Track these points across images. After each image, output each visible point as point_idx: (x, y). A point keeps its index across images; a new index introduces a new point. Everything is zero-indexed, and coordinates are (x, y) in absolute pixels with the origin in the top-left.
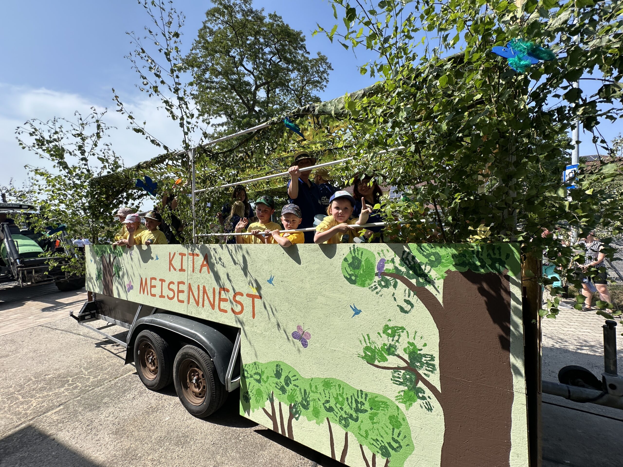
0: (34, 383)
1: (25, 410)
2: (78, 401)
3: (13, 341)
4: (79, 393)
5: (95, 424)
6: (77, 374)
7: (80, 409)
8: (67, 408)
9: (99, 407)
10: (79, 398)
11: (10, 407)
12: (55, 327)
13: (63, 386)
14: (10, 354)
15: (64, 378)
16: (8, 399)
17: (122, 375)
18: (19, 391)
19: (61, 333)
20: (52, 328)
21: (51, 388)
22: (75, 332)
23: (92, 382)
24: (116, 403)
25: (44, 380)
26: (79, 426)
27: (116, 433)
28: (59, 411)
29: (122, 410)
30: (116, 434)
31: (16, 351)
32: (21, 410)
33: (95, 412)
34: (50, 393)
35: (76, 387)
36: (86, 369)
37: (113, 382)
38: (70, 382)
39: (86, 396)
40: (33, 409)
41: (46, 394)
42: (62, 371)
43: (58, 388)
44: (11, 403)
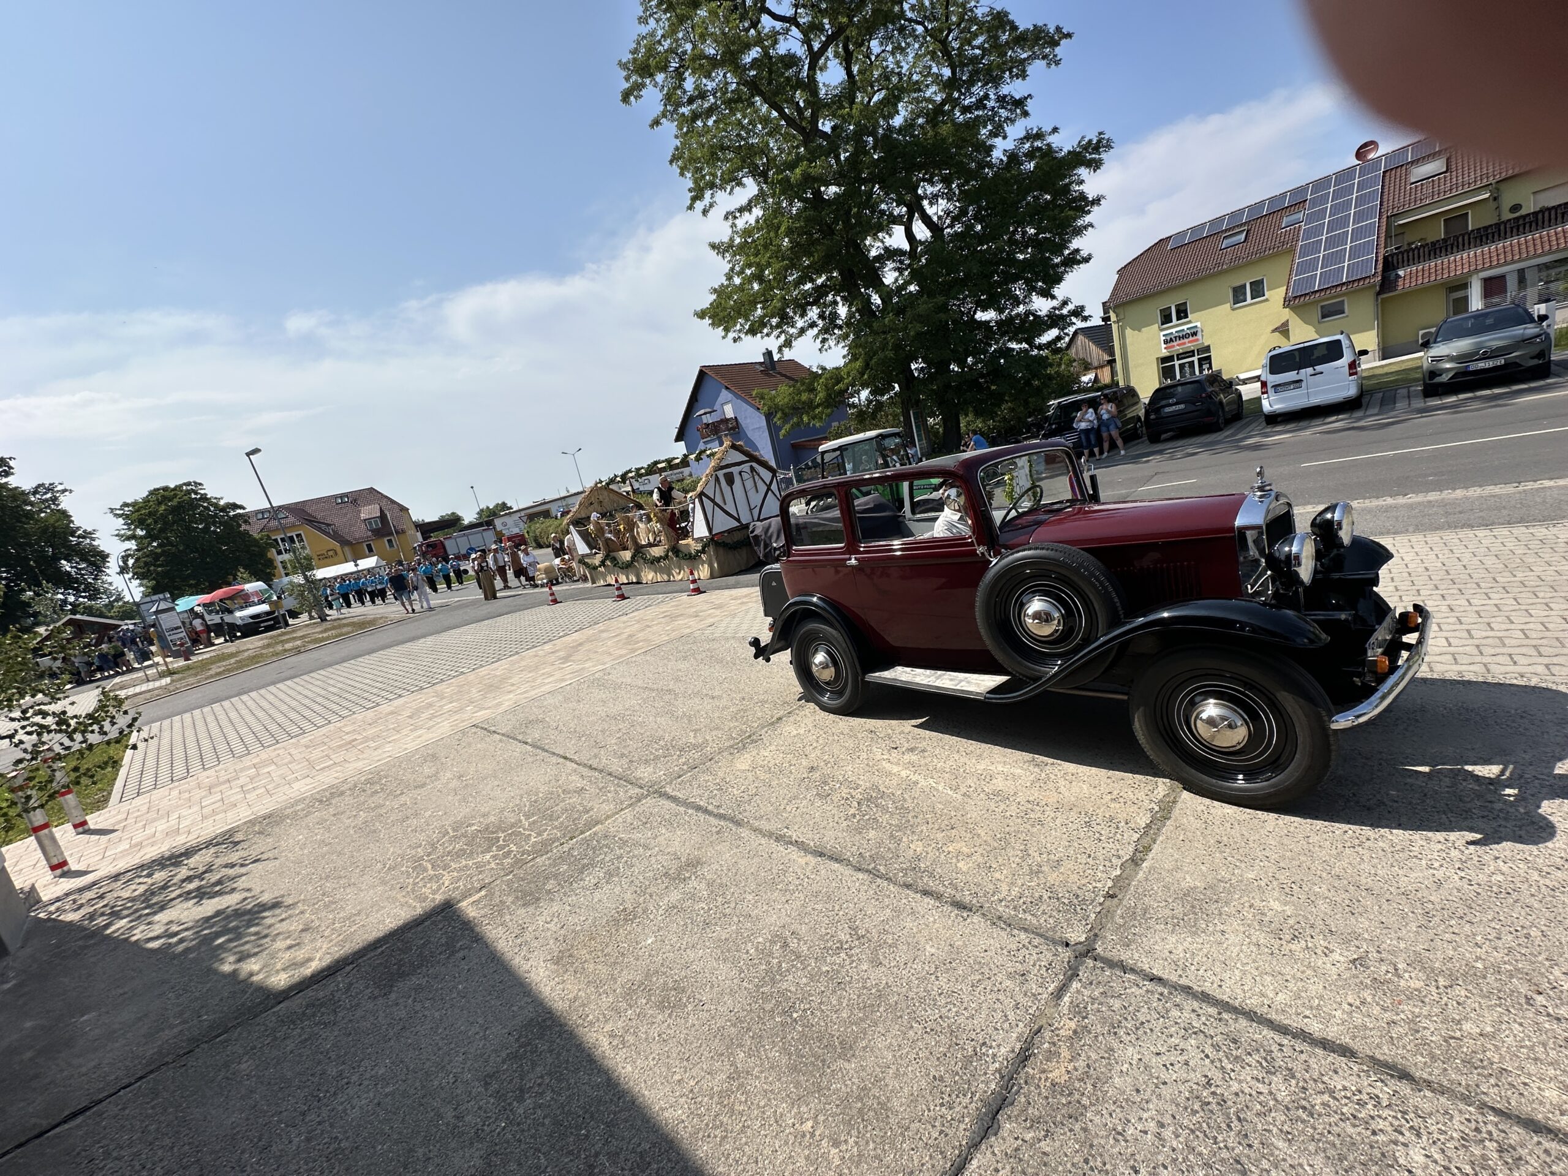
0: (450, 842)
1: (434, 892)
2: (509, 884)
3: (434, 757)
4: (512, 866)
5: (528, 936)
6: (512, 826)
7: (510, 899)
8: (490, 895)
9: (538, 899)
10: (510, 877)
11: (415, 884)
12: (493, 729)
13: (488, 850)
14: (428, 781)
15: (493, 833)
16: (414, 868)
17: (582, 833)
18: (428, 856)
19: (501, 741)
20: (489, 731)
21: (472, 853)
22: (520, 737)
23: (533, 846)
24: (565, 894)
25: (464, 835)
26: (504, 937)
27: (557, 961)
28: (478, 901)
29: (574, 910)
30: (557, 963)
31: (435, 776)
32: (426, 891)
33: (531, 909)
34: (470, 863)
35: (510, 852)
36: (527, 817)
37: (566, 847)
38: (501, 842)
39: (521, 873)
40: (444, 892)
41: (464, 862)
42: (492, 819)
43: (482, 852)
44: (417, 877)
